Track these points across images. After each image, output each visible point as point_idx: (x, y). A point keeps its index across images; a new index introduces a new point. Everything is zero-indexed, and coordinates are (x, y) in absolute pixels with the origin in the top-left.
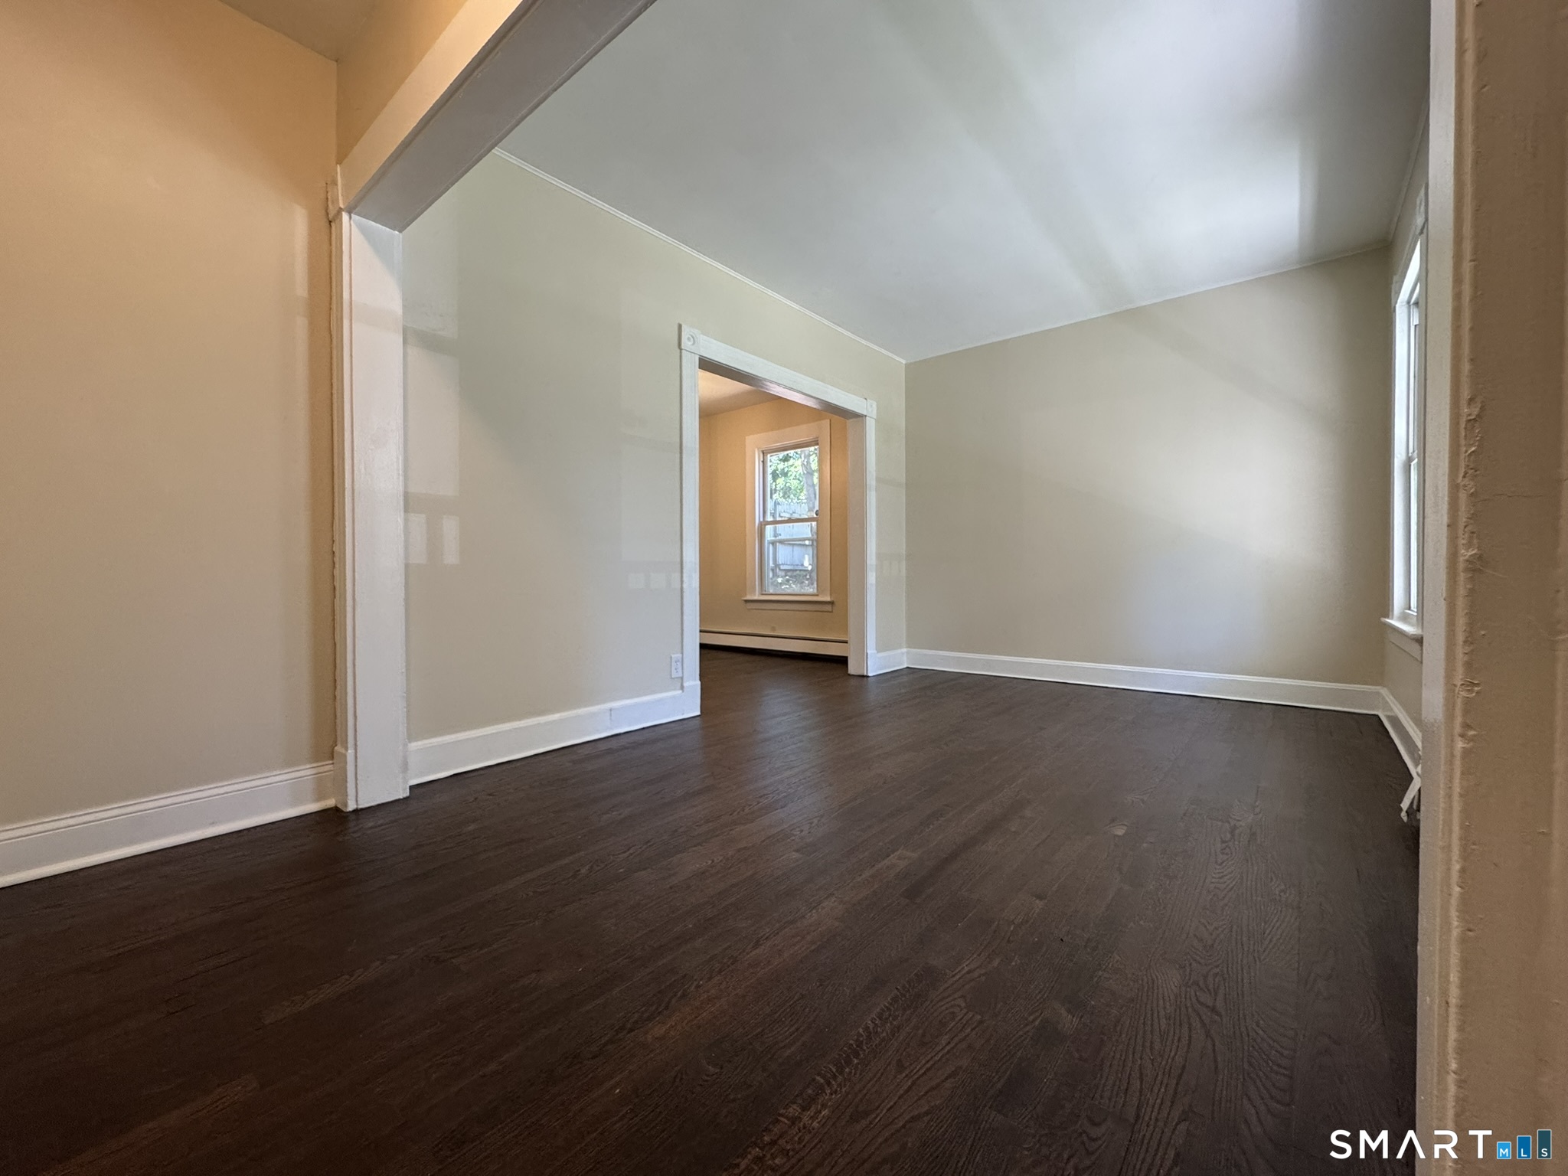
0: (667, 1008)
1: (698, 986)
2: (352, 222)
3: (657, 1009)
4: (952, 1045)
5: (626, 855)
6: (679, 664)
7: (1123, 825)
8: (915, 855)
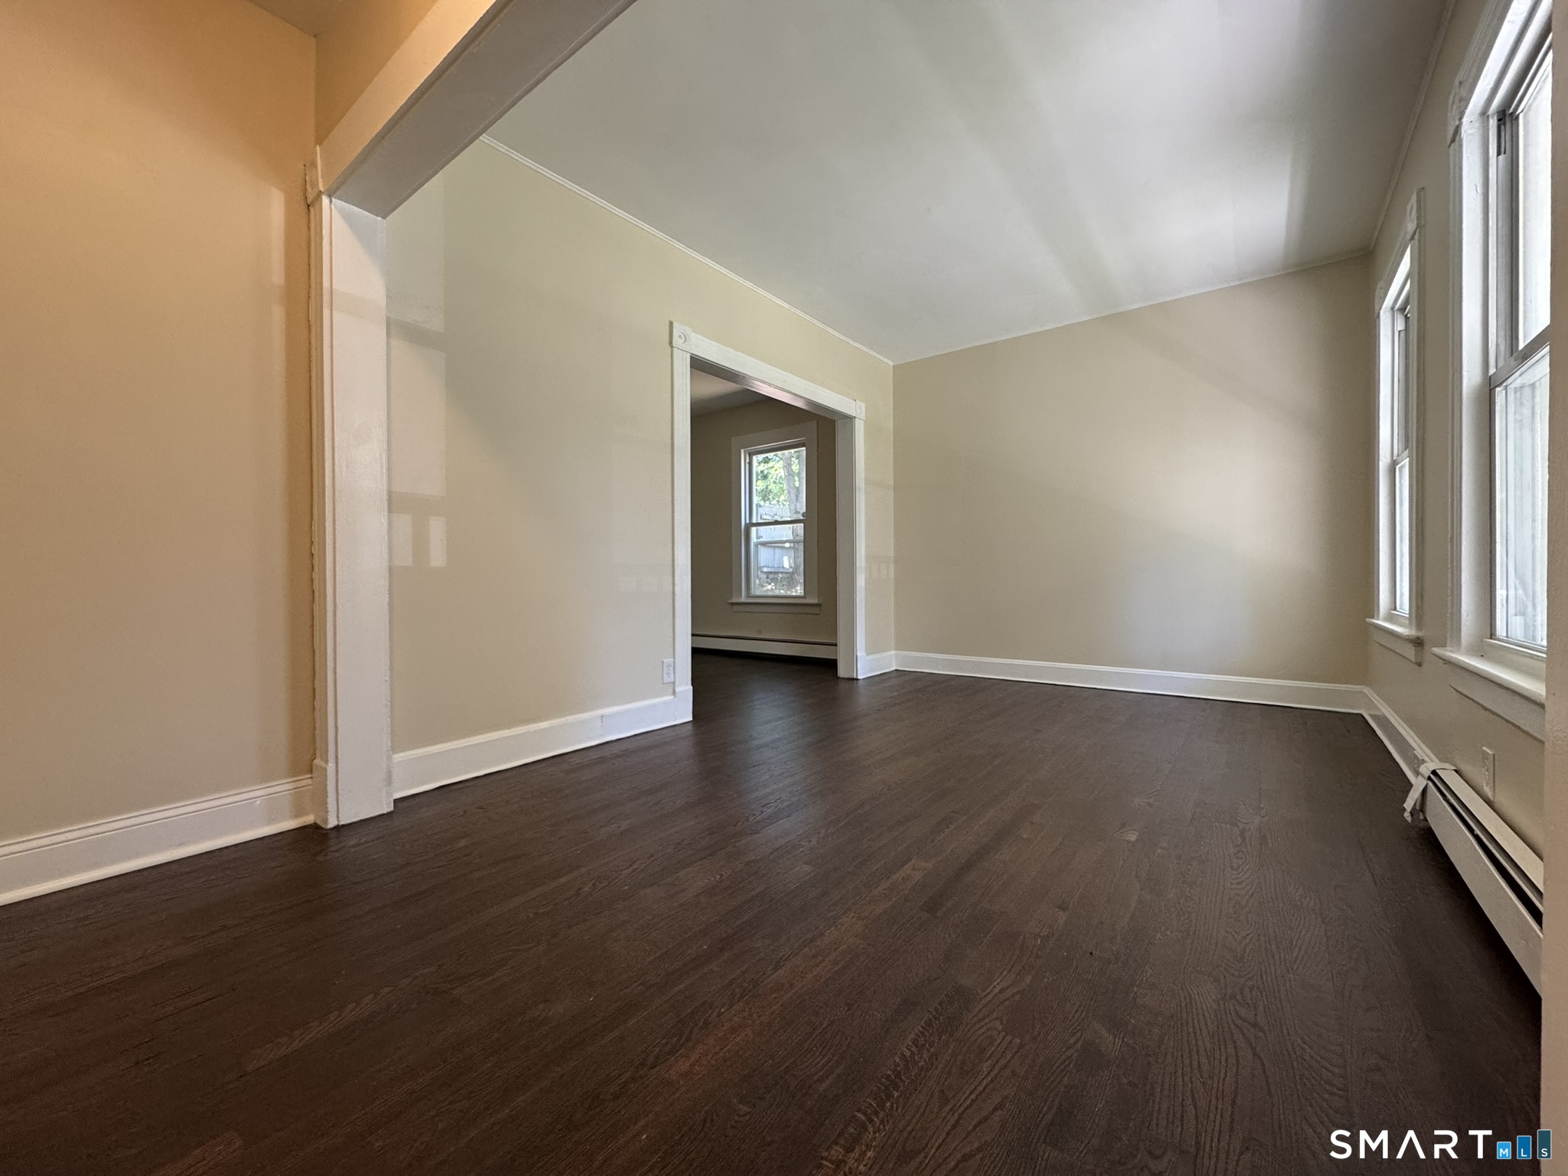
0: (688, 1040)
1: (720, 1014)
2: (332, 206)
3: (679, 1040)
4: (996, 1071)
5: (630, 870)
6: (671, 668)
7: (1133, 830)
8: (929, 865)
